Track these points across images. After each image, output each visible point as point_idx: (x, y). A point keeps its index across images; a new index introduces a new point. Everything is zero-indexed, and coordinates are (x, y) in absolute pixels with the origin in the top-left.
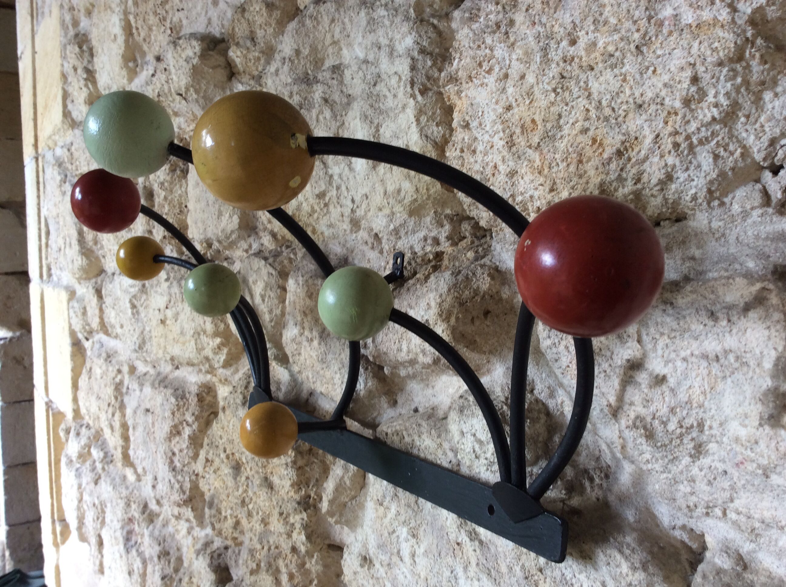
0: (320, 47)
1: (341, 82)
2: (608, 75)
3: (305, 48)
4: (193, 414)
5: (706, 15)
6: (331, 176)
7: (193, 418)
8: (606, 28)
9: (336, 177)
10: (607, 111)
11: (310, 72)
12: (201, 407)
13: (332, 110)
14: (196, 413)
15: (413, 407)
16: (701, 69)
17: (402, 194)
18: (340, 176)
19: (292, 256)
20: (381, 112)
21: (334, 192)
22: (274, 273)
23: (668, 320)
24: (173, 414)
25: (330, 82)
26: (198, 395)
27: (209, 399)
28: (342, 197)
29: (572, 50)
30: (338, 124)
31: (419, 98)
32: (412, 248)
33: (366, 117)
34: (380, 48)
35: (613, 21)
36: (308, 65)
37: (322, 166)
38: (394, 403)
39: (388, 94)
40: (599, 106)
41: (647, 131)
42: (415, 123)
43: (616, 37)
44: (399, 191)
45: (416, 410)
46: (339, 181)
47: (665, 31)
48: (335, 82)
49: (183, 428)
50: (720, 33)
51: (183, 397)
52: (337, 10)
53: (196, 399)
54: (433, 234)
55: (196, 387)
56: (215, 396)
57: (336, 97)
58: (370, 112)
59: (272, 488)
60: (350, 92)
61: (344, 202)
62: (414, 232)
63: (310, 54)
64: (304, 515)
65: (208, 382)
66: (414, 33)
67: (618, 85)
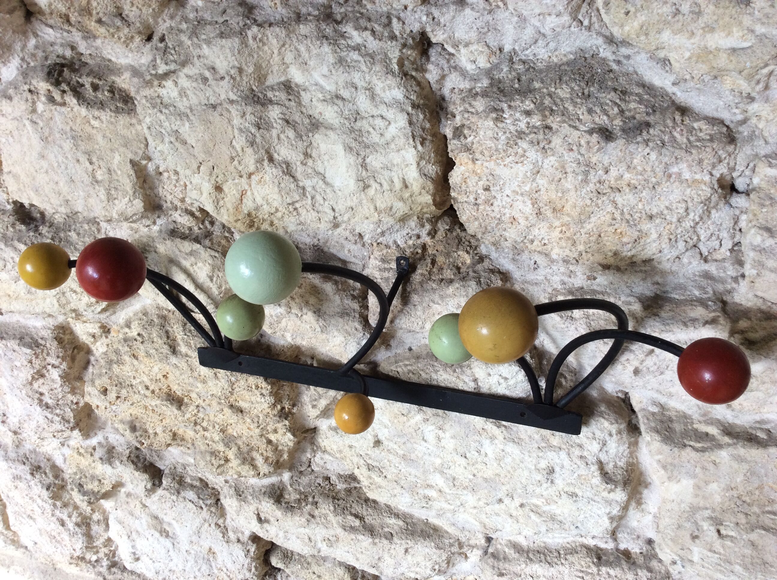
0: (264, 65)
1: (299, 104)
2: (630, 196)
3: (248, 67)
4: (58, 357)
5: (698, 177)
6: (304, 188)
7: (60, 360)
8: (635, 171)
9: (309, 189)
10: (628, 217)
11: (254, 88)
12: (63, 347)
13: (295, 130)
14: (61, 355)
15: (407, 347)
16: (690, 204)
17: (394, 210)
18: (313, 188)
19: (227, 234)
20: (367, 147)
21: (309, 201)
22: (217, 255)
23: (657, 324)
24: (31, 362)
25: (287, 103)
26: (56, 338)
27: (66, 337)
28: (317, 205)
29: (605, 177)
30: (305, 144)
31: (420, 147)
32: (395, 242)
33: (351, 149)
34: (356, 88)
35: (639, 168)
36: (252, 82)
37: (292, 180)
38: (388, 346)
39: (371, 130)
40: (622, 213)
41: (653, 231)
42: (415, 166)
43: (640, 177)
44: (391, 208)
45: (410, 349)
46: (313, 192)
47: (672, 180)
48: (293, 103)
49: (48, 371)
50: (704, 188)
51: (38, 345)
52: (288, 35)
53: (56, 343)
54: (414, 232)
55: (49, 332)
56: (72, 333)
57: (297, 117)
58: (353, 145)
59: (242, 411)
60: (310, 113)
61: (320, 208)
62: (398, 231)
63: (254, 73)
64: (287, 423)
65: (61, 324)
66: (402, 88)
67: (635, 202)
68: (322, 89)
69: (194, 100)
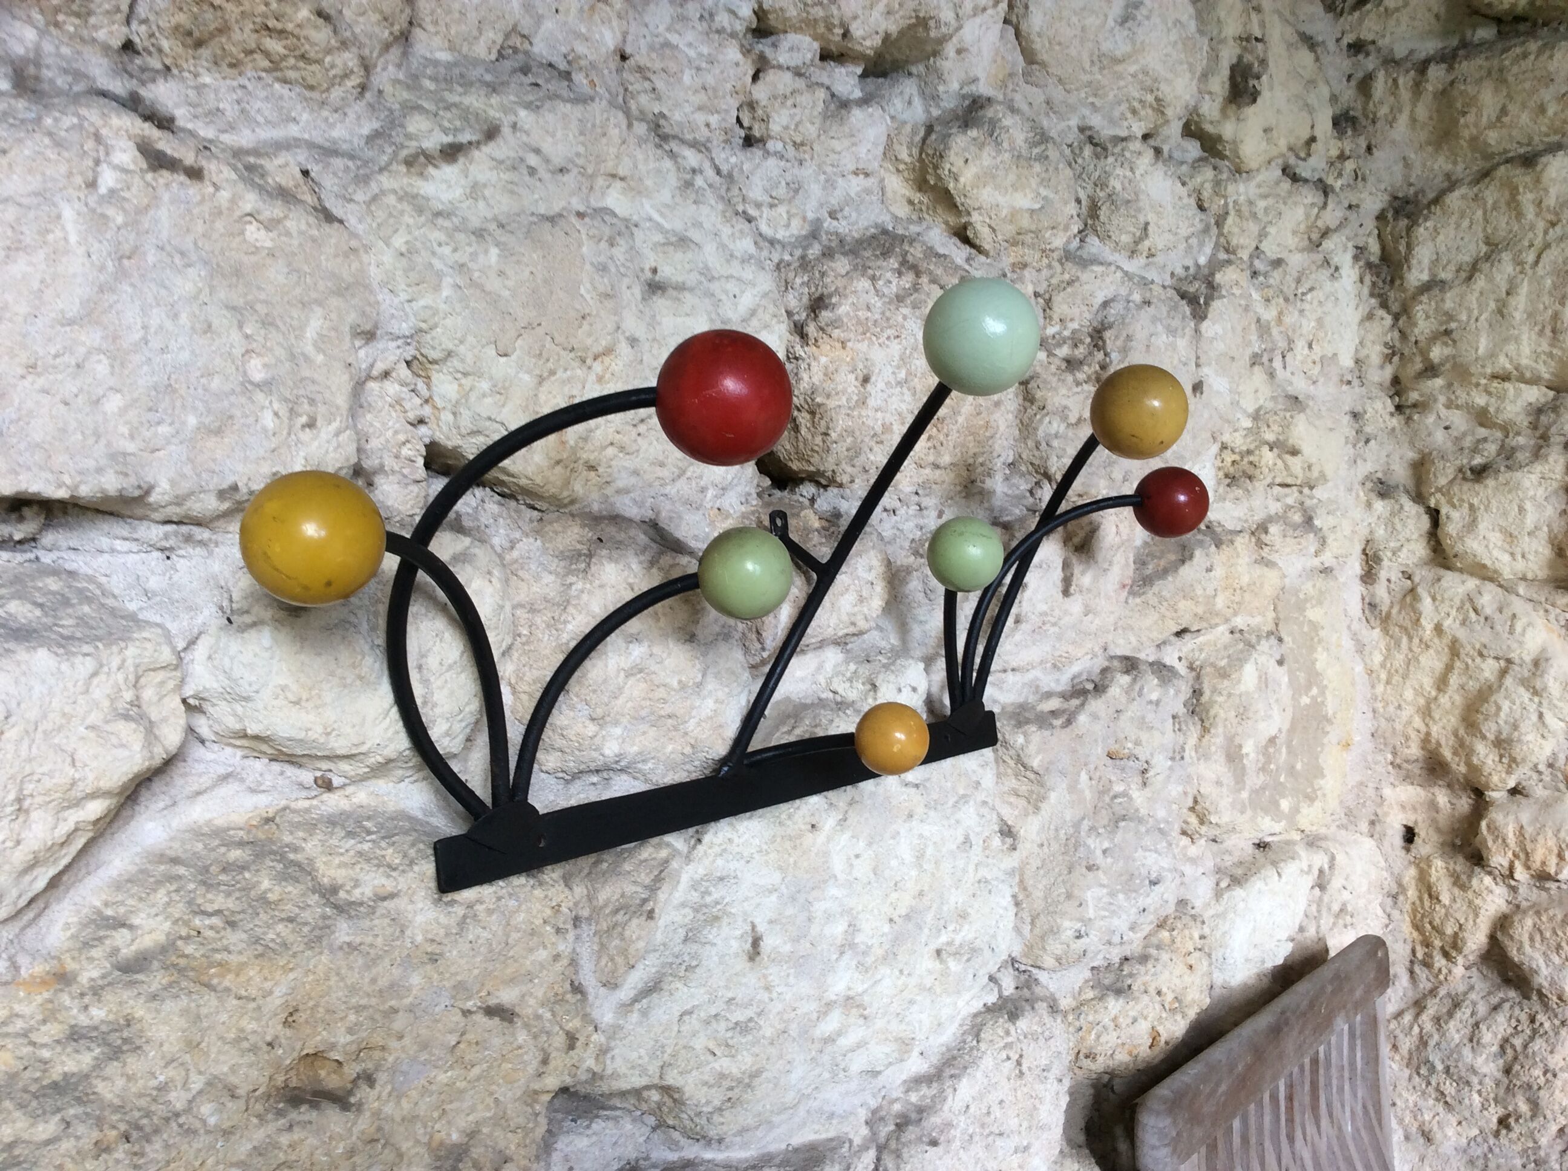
68: (659, 227)
69: (503, 205)
